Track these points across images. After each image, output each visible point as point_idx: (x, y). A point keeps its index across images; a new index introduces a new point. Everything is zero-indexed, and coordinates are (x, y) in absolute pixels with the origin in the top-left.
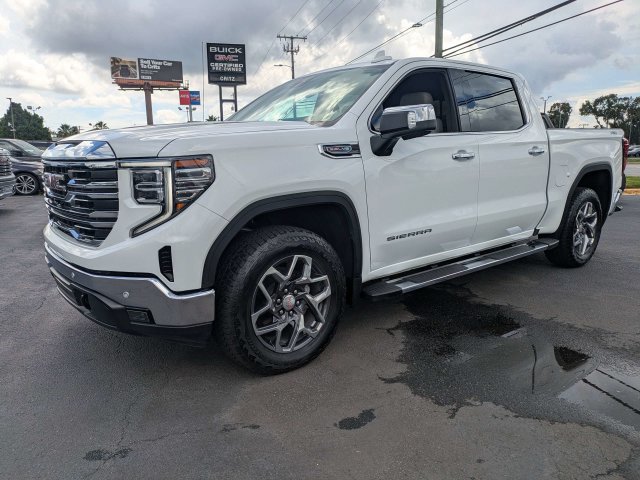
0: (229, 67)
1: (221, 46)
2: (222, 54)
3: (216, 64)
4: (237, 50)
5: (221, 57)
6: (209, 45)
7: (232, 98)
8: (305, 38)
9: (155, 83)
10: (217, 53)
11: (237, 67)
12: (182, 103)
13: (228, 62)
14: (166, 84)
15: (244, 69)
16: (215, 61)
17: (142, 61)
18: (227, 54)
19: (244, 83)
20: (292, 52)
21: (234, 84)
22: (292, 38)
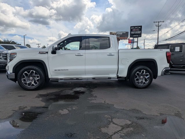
0: (137, 32)
1: (134, 27)
2: (135, 29)
3: (133, 32)
4: (139, 28)
5: (134, 30)
6: (131, 27)
7: (137, 41)
8: (163, 22)
9: (121, 38)
10: (133, 29)
11: (139, 32)
12: (129, 43)
13: (136, 31)
14: (123, 38)
15: (141, 32)
16: (132, 31)
17: (118, 33)
18: (136, 29)
19: (141, 36)
20: (159, 26)
21: (137, 37)
22: (159, 22)
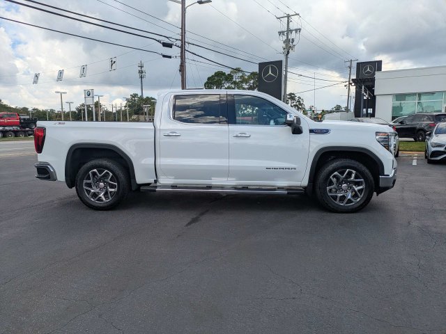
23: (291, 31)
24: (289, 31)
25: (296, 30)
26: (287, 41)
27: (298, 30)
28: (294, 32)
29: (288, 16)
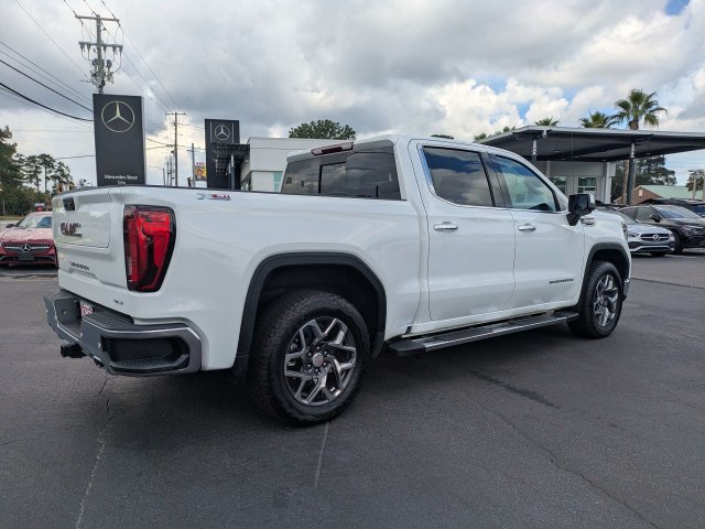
23: (105, 46)
24: (100, 45)
25: (114, 47)
26: (98, 62)
27: (117, 48)
28: (110, 49)
29: (98, 20)
